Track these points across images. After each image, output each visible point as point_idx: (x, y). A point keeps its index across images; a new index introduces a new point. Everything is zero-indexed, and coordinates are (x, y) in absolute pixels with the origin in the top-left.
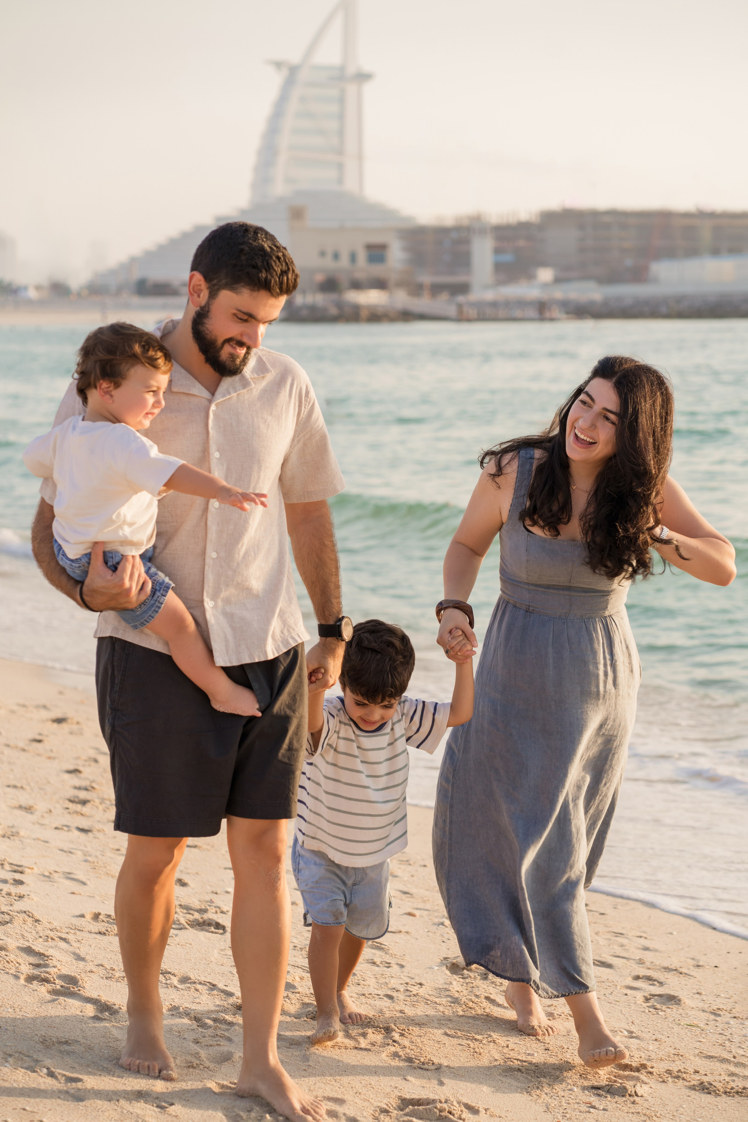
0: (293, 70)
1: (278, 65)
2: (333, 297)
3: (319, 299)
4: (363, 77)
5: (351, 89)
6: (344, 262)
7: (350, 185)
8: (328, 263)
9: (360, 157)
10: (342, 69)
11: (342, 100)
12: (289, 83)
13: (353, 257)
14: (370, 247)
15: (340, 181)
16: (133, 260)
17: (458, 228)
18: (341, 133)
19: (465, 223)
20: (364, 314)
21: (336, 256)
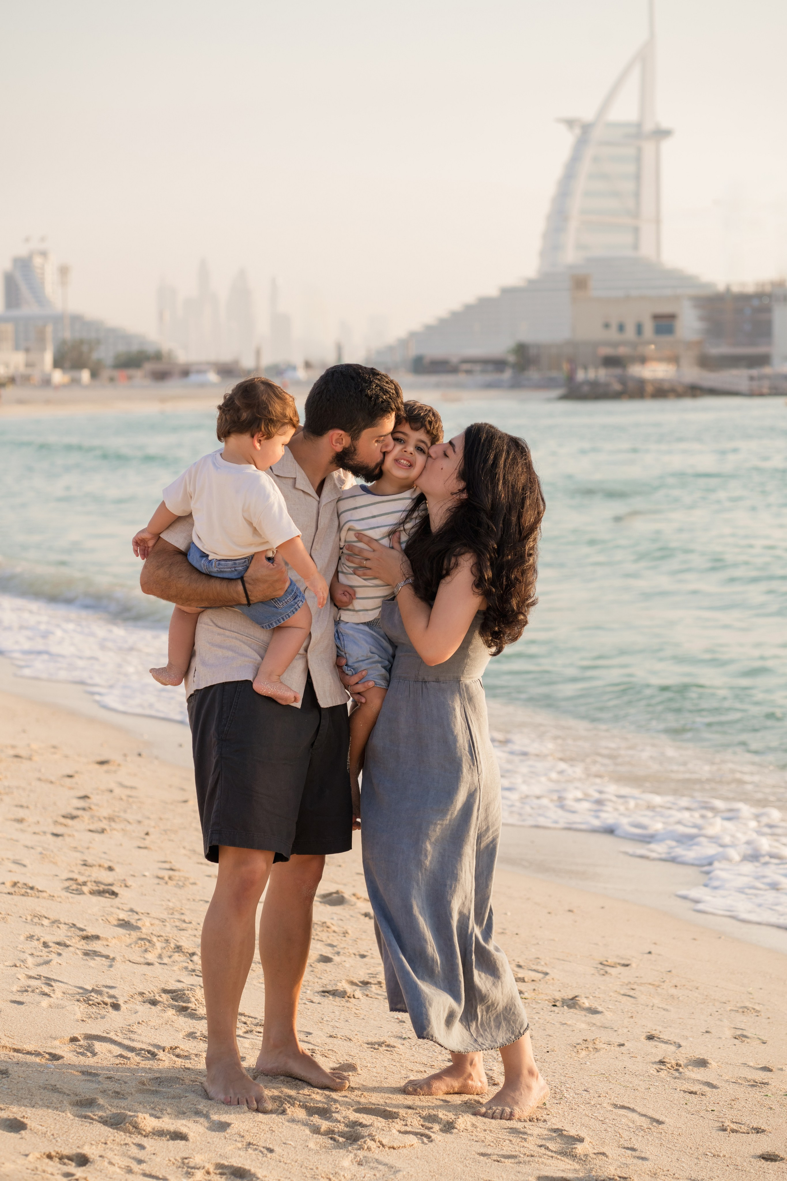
0: (586, 129)
1: (570, 123)
2: (618, 371)
3: (602, 374)
4: (662, 134)
5: (648, 148)
6: (630, 333)
7: (647, 250)
8: (613, 334)
9: (658, 221)
10: (639, 125)
11: (638, 159)
12: (582, 142)
13: (639, 329)
14: (657, 317)
15: (636, 246)
16: (413, 335)
17: (759, 296)
18: (637, 195)
19: (768, 289)
20: (649, 389)
21: (621, 328)
